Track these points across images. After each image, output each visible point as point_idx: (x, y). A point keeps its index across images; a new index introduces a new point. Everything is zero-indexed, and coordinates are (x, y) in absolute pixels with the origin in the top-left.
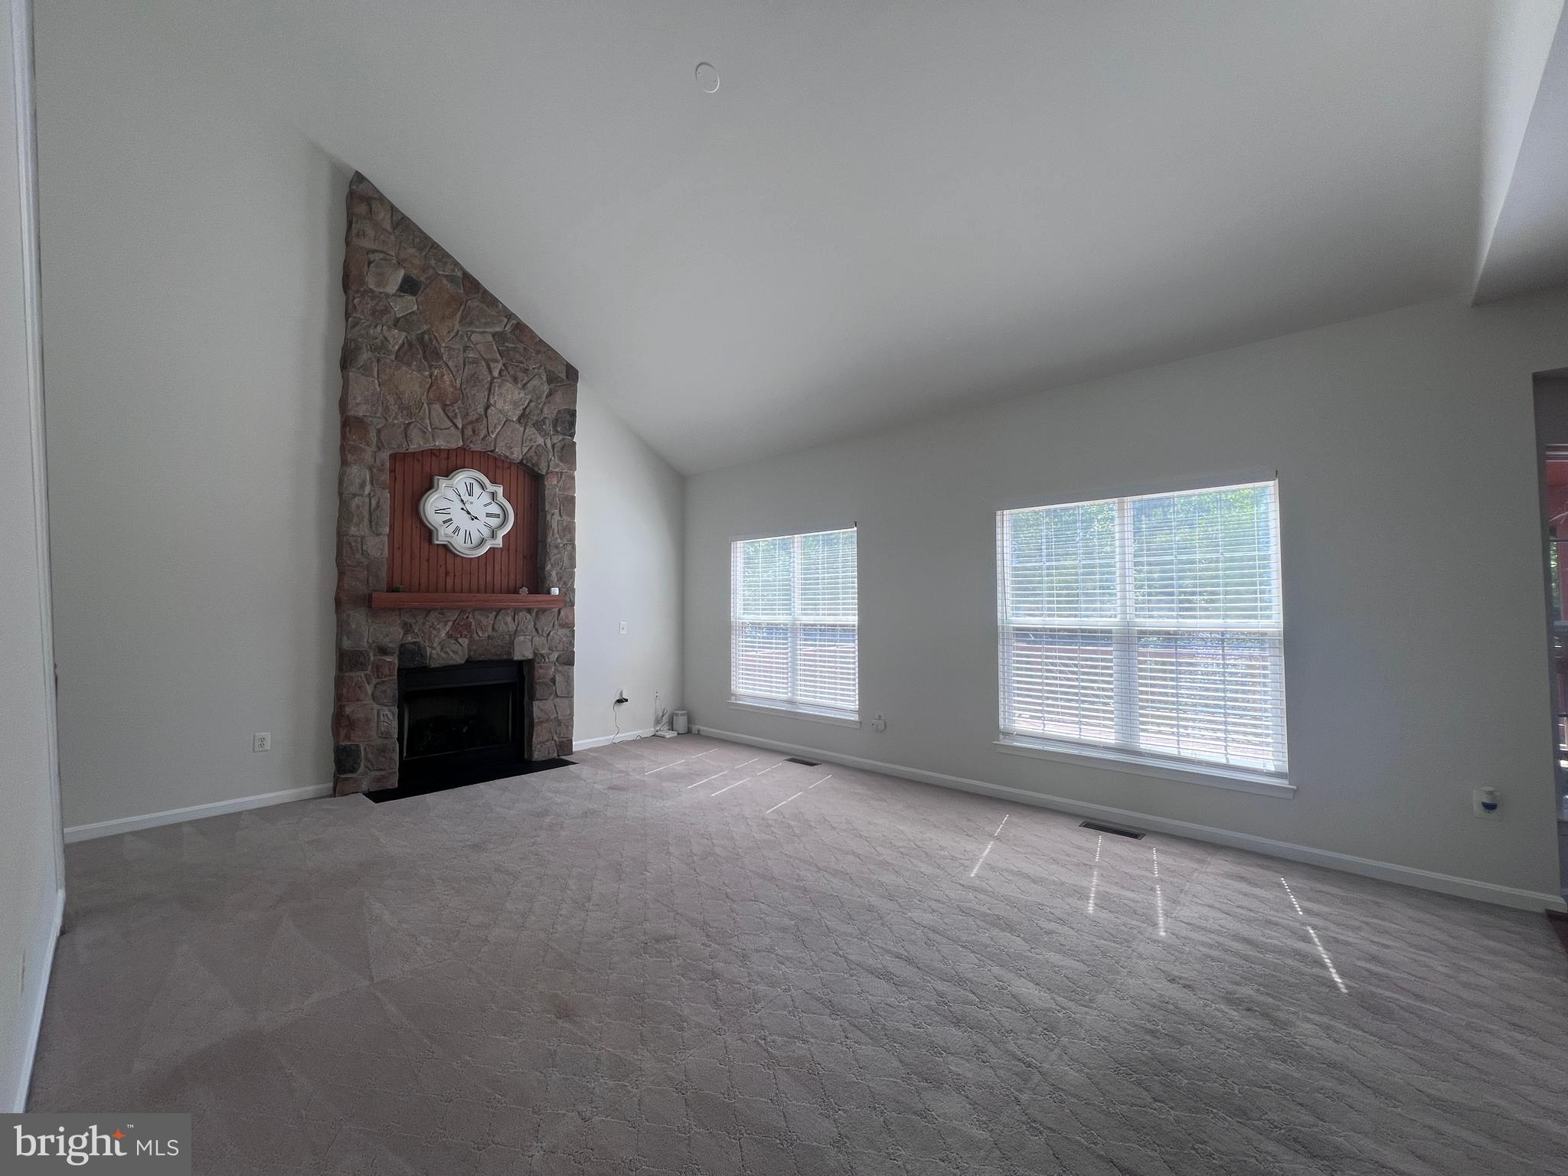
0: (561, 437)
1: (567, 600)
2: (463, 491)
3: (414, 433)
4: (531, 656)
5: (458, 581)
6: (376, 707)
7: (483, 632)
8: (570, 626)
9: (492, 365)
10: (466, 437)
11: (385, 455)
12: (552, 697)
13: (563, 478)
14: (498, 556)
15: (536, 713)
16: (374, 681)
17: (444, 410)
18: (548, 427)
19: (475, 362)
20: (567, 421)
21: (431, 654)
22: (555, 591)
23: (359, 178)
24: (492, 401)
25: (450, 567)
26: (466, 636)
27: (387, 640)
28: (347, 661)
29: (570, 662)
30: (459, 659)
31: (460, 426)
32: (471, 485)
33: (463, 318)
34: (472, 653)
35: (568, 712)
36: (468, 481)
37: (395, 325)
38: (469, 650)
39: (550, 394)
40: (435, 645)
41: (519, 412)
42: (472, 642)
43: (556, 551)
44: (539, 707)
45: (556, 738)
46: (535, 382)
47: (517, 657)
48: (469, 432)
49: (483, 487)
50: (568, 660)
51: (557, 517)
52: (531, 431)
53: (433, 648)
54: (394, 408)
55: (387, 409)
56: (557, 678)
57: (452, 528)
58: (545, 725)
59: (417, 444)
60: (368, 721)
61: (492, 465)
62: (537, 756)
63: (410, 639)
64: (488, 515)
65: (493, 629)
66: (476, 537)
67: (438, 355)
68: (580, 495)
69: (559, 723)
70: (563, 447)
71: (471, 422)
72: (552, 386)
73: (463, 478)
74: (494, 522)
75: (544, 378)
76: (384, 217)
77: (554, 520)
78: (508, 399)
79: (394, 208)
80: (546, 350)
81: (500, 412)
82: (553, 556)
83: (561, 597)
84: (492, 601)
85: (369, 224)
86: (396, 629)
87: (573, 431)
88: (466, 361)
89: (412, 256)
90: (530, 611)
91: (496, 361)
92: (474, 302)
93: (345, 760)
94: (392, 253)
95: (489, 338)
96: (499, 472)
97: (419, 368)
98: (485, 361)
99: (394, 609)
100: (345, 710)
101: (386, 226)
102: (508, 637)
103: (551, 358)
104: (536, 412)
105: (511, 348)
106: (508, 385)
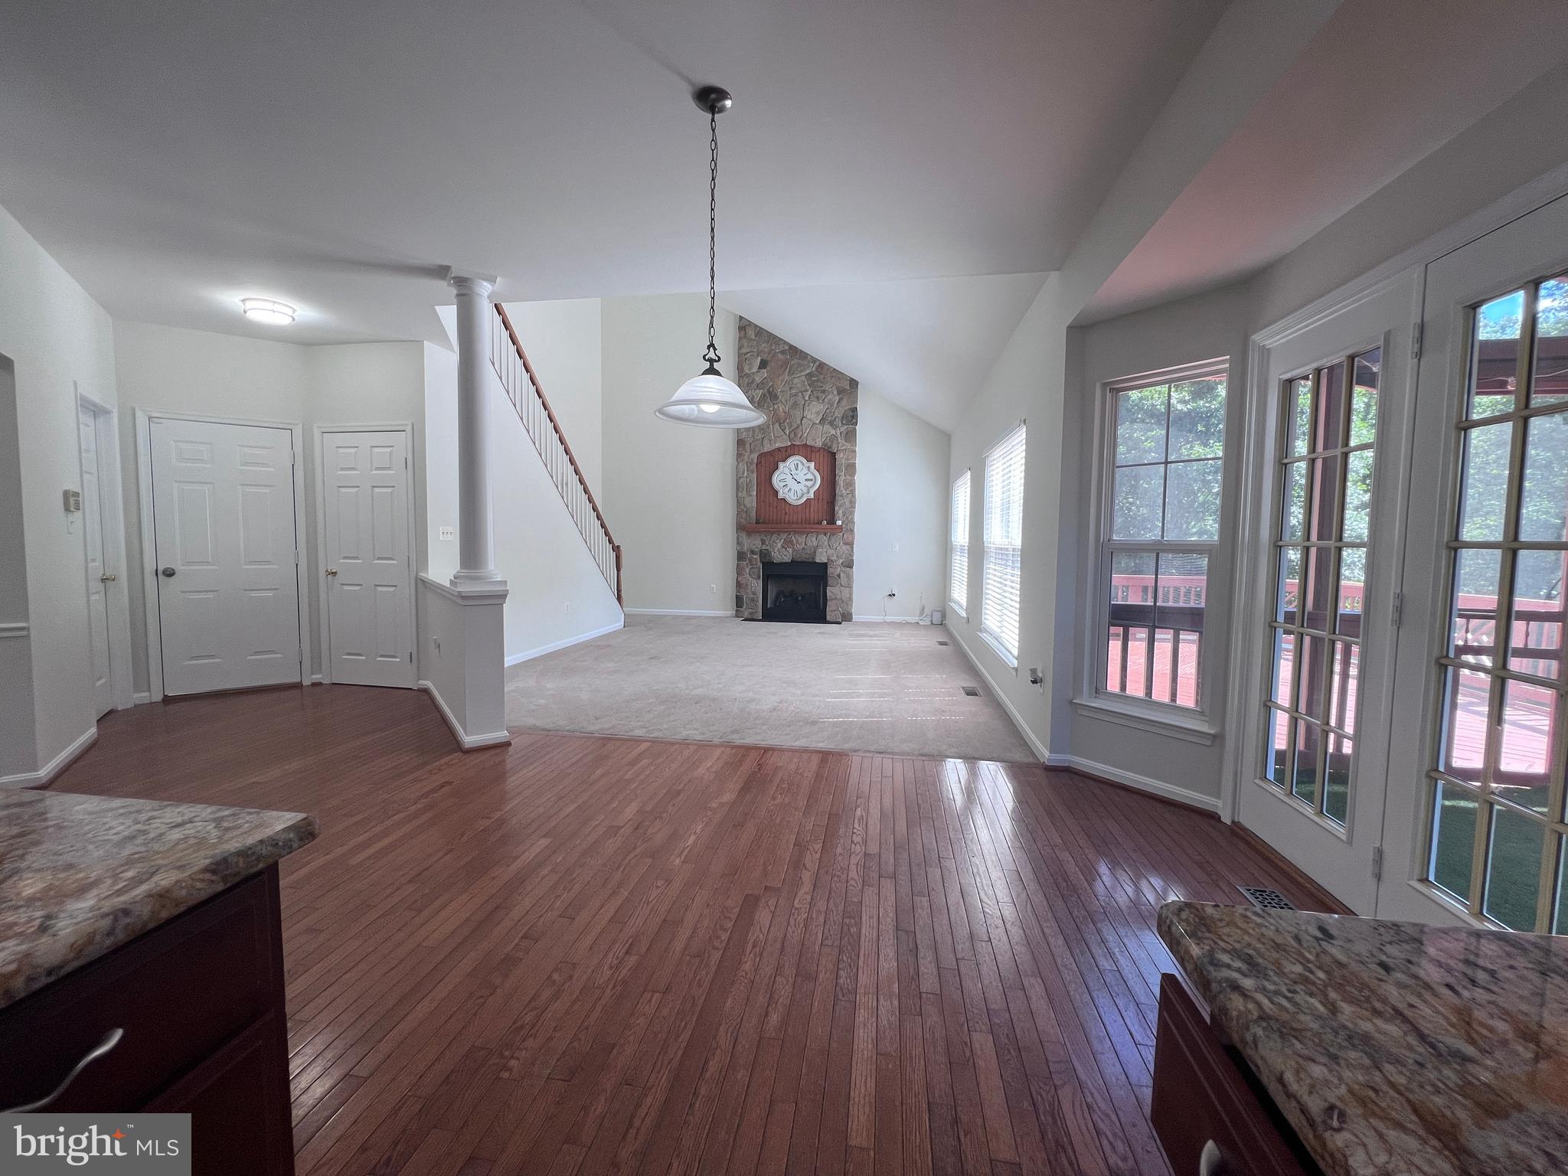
0: (846, 427)
1: (849, 528)
2: (793, 467)
3: (766, 441)
4: (826, 561)
5: (791, 517)
6: (751, 579)
7: (800, 546)
8: (851, 544)
9: (804, 393)
10: (791, 438)
11: (755, 456)
12: (839, 585)
13: (848, 452)
14: (812, 503)
15: (829, 594)
16: (749, 567)
17: (780, 426)
18: (838, 422)
19: (796, 395)
20: (852, 417)
21: (773, 555)
22: (839, 523)
23: (741, 318)
24: (805, 415)
25: (787, 511)
26: (790, 548)
27: (754, 547)
28: (741, 556)
29: (850, 565)
30: (788, 559)
31: (787, 433)
32: (797, 464)
33: (789, 371)
34: (794, 557)
35: (848, 596)
36: (796, 462)
37: (757, 388)
38: (792, 555)
39: (839, 401)
40: (775, 551)
41: (820, 418)
42: (794, 550)
43: (841, 498)
45: (840, 610)
46: (830, 397)
47: (818, 560)
48: (792, 435)
49: (803, 465)
50: (848, 565)
51: (843, 478)
52: (827, 427)
53: (774, 553)
54: (757, 431)
55: (754, 432)
56: (842, 575)
57: (787, 489)
58: (833, 601)
59: (767, 448)
60: (747, 585)
61: (808, 452)
62: (828, 618)
63: (764, 547)
64: (807, 480)
65: (806, 544)
66: (799, 493)
67: (776, 397)
68: (859, 462)
69: (842, 601)
70: (846, 433)
71: (794, 429)
72: (841, 396)
73: (793, 461)
74: (809, 484)
75: (835, 393)
76: (751, 333)
77: (841, 479)
78: (814, 411)
79: (756, 326)
80: (837, 374)
81: (810, 420)
82: (839, 501)
83: (844, 526)
84: (805, 528)
85: (745, 340)
86: (758, 543)
87: (854, 421)
88: (792, 396)
89: (764, 347)
90: (825, 534)
91: (807, 391)
92: (796, 361)
93: (739, 601)
94: (755, 350)
95: (803, 378)
96: (813, 454)
97: (768, 407)
98: (801, 392)
99: (757, 532)
100: (739, 579)
101: (753, 337)
102: (813, 549)
103: (840, 379)
104: (830, 415)
105: (816, 380)
106: (814, 403)
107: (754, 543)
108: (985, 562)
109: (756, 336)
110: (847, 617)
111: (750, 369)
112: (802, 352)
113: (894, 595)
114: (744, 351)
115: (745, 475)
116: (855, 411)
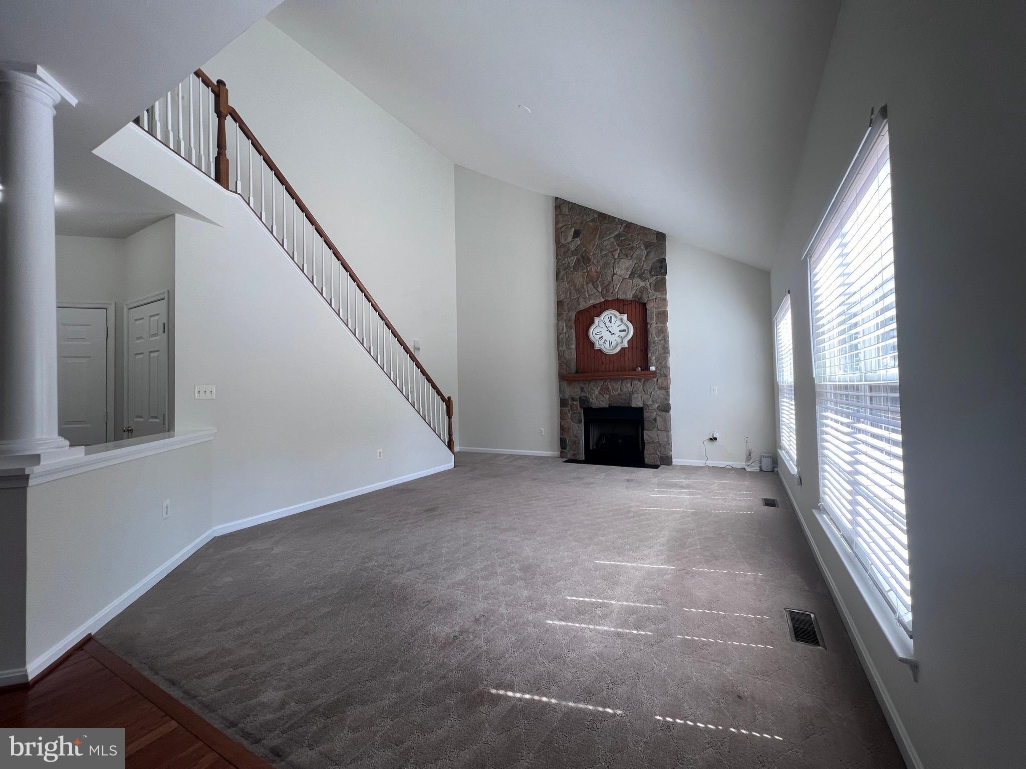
0: (654, 278)
1: (664, 373)
2: (607, 321)
3: (581, 300)
4: (641, 405)
6: (572, 423)
7: (616, 392)
8: (666, 389)
9: (614, 253)
10: (604, 295)
11: (573, 314)
12: (655, 429)
13: (657, 301)
14: (627, 351)
15: (646, 437)
16: (572, 412)
17: (593, 285)
18: (647, 274)
19: (606, 255)
20: (661, 267)
21: (592, 402)
22: (653, 368)
23: (556, 198)
24: (615, 272)
25: (604, 360)
26: (607, 394)
27: (574, 394)
28: (563, 403)
30: (605, 405)
31: (600, 291)
32: (611, 317)
33: (600, 236)
34: (610, 402)
35: (666, 440)
36: (609, 316)
37: (572, 255)
38: (609, 401)
39: (647, 255)
40: (593, 397)
41: (629, 273)
42: (611, 396)
43: (654, 345)
44: (647, 434)
45: (658, 453)
46: (638, 252)
47: (633, 405)
48: (605, 291)
49: (616, 317)
50: (666, 408)
51: (654, 325)
52: (637, 281)
53: (593, 399)
54: (574, 292)
55: (571, 293)
56: (658, 419)
57: (603, 341)
58: (651, 445)
59: (583, 306)
60: (569, 429)
61: (620, 305)
62: (647, 461)
63: (583, 394)
64: (620, 331)
65: (621, 390)
66: (614, 343)
67: (589, 260)
69: (660, 445)
70: (656, 283)
71: (606, 287)
72: (648, 250)
73: (607, 315)
74: (623, 334)
75: (643, 248)
76: (565, 210)
77: (653, 327)
78: (623, 267)
79: (569, 203)
80: (644, 231)
81: (620, 276)
82: (652, 348)
83: (658, 371)
84: (619, 375)
85: (560, 216)
86: (578, 390)
87: (663, 271)
88: (602, 257)
89: (577, 219)
90: (639, 380)
91: (616, 250)
92: (605, 225)
93: (563, 443)
94: (569, 223)
95: (613, 240)
96: (625, 307)
97: (582, 270)
98: (611, 252)
99: (576, 381)
100: (562, 423)
102: (628, 395)
103: (646, 234)
104: (639, 269)
105: (624, 240)
106: (623, 260)
107: (575, 391)
108: (817, 407)
109: (569, 212)
110: (667, 461)
111: (566, 240)
112: (610, 217)
113: (716, 439)
114: (560, 225)
115: (564, 331)
116: (663, 261)
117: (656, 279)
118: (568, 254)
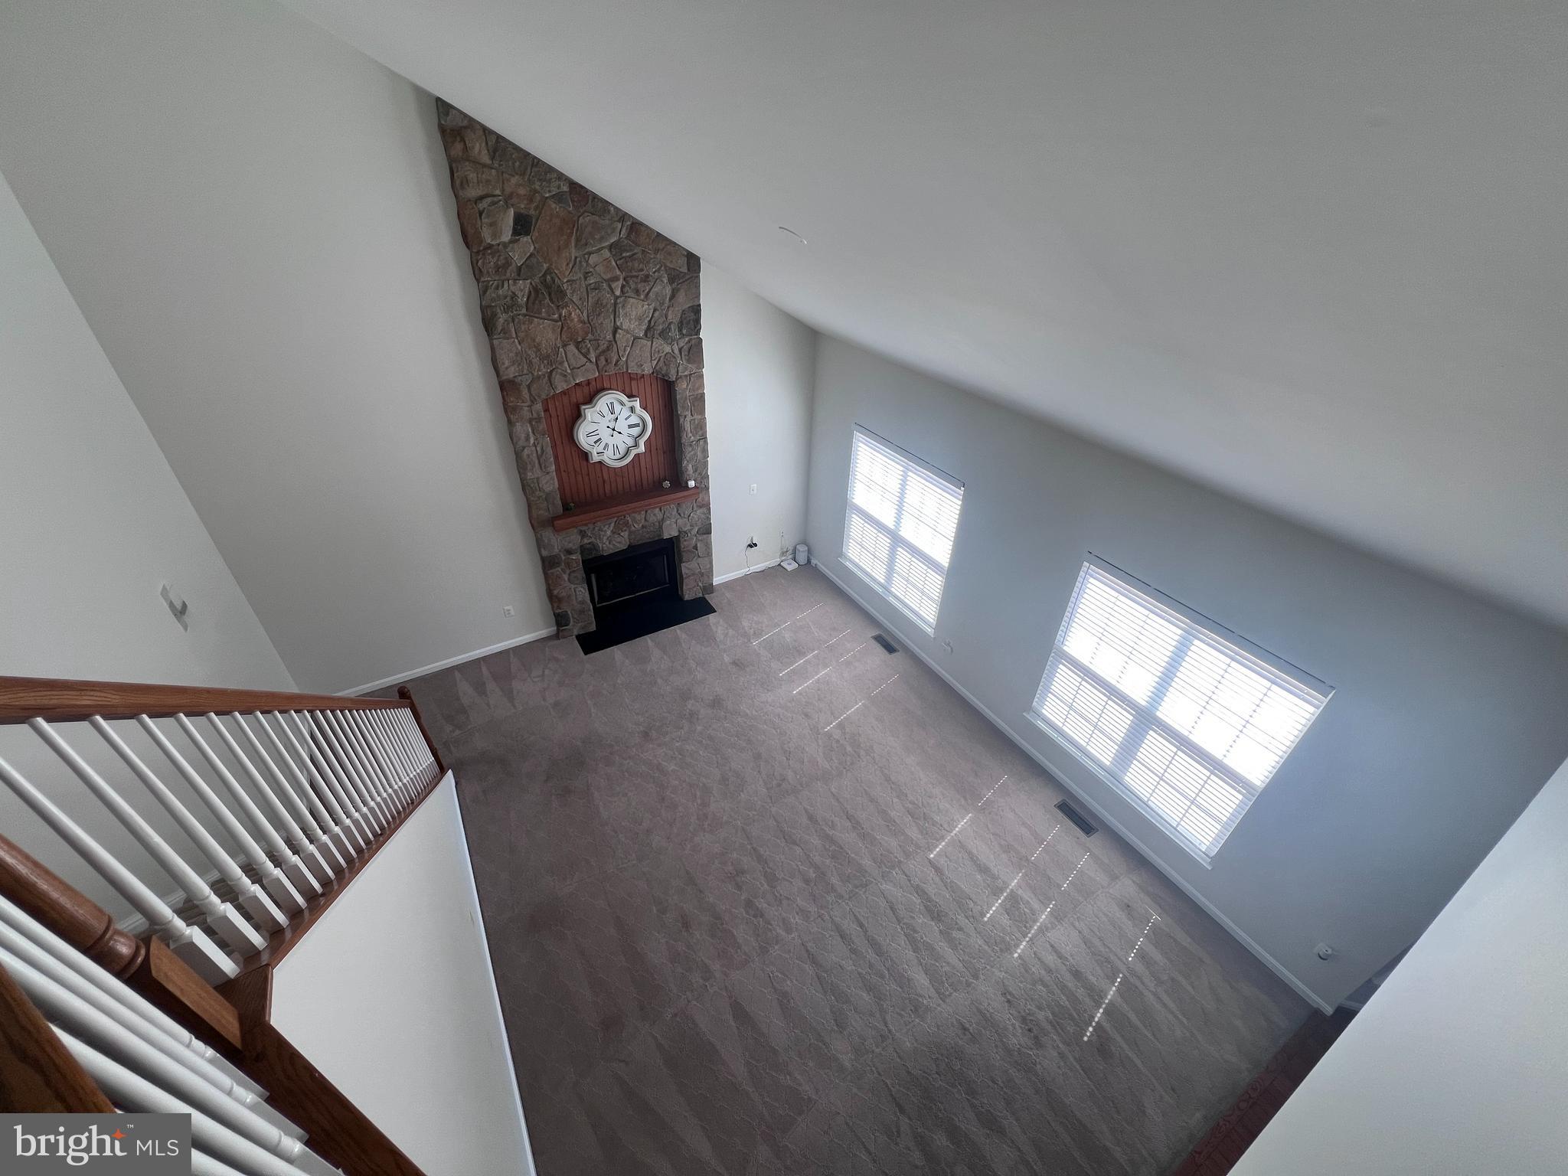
0: (687, 339)
1: (703, 487)
2: (606, 411)
3: (557, 378)
4: (676, 534)
5: (613, 485)
6: (573, 586)
7: (638, 524)
8: (707, 506)
9: (614, 285)
10: (600, 368)
11: (539, 406)
12: (696, 558)
13: (693, 379)
14: (644, 458)
15: (684, 571)
16: (568, 571)
17: (577, 348)
18: (674, 333)
19: (597, 287)
20: (692, 320)
21: (603, 547)
22: (692, 484)
24: (618, 324)
25: (606, 478)
26: (625, 531)
27: (571, 544)
28: (548, 564)
29: (707, 530)
30: (623, 546)
31: (594, 359)
32: (613, 405)
33: (578, 240)
34: (632, 541)
35: (708, 566)
36: (610, 402)
37: (519, 275)
38: (629, 539)
39: (673, 297)
40: (605, 540)
41: (644, 327)
42: (631, 533)
43: (690, 449)
45: (700, 584)
46: (657, 288)
47: (666, 536)
48: (602, 361)
49: (622, 404)
51: (689, 418)
52: (658, 342)
53: (603, 543)
54: (536, 360)
55: (530, 364)
56: (698, 545)
57: (602, 445)
58: (691, 578)
59: (559, 387)
60: (569, 596)
61: (629, 384)
62: (688, 597)
63: (586, 541)
64: (630, 426)
65: (646, 520)
66: (622, 449)
67: (562, 294)
68: (708, 391)
69: (702, 575)
70: (690, 348)
71: (603, 352)
72: (675, 285)
73: (603, 402)
74: (636, 431)
75: (665, 280)
76: (479, 149)
77: (685, 420)
78: (633, 316)
80: (663, 244)
81: (627, 332)
82: (686, 452)
83: (697, 486)
84: (644, 502)
85: (463, 162)
86: (575, 538)
87: (698, 326)
88: (589, 289)
89: (516, 185)
90: (673, 502)
91: (616, 278)
92: (587, 216)
93: (562, 620)
94: (498, 192)
95: (606, 253)
96: (634, 383)
97: (548, 314)
98: (606, 281)
99: (570, 523)
100: (554, 592)
101: (485, 159)
102: (657, 524)
103: (670, 254)
104: (661, 321)
105: (630, 257)
106: (632, 300)
107: (569, 539)
109: (493, 158)
110: (708, 589)
111: (495, 236)
112: (595, 197)
114: (469, 192)
115: (532, 441)
116: (697, 310)
117: (689, 342)
118: (508, 274)
